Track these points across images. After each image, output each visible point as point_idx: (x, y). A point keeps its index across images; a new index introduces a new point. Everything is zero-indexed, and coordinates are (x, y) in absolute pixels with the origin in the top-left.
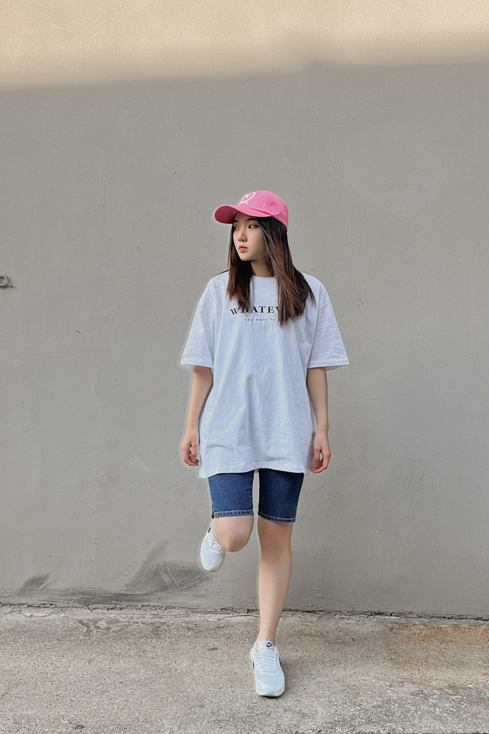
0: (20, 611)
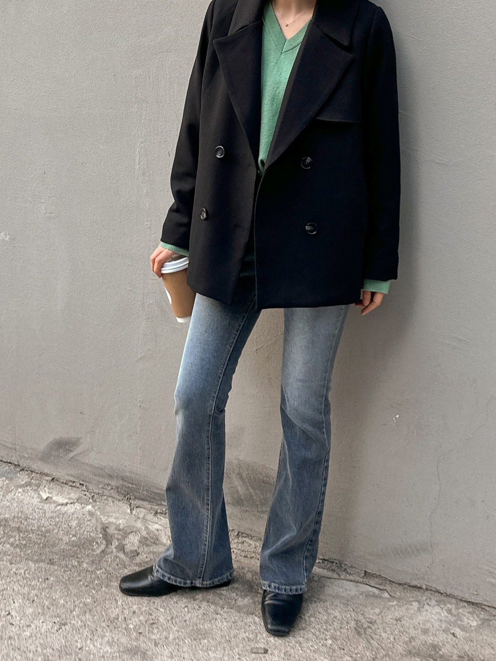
0: (38, 486)
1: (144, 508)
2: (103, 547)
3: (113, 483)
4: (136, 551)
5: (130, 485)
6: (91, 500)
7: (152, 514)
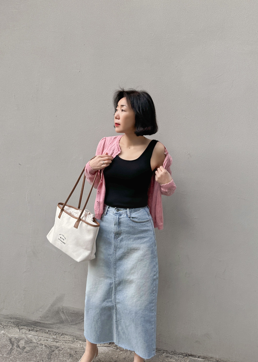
1: (25, 329)
2: (11, 347)
3: (12, 321)
4: (24, 346)
5: (19, 321)
6: (3, 329)
7: (28, 331)
